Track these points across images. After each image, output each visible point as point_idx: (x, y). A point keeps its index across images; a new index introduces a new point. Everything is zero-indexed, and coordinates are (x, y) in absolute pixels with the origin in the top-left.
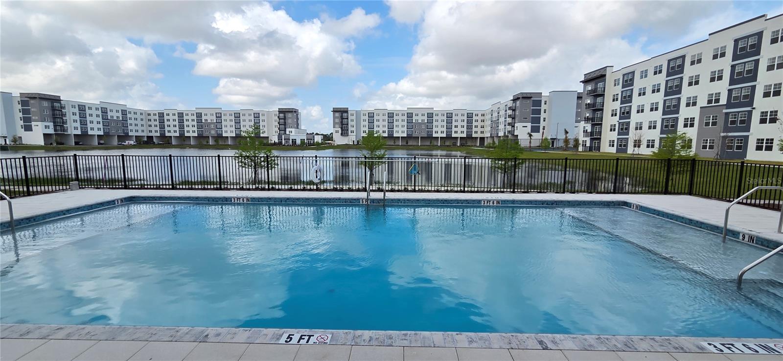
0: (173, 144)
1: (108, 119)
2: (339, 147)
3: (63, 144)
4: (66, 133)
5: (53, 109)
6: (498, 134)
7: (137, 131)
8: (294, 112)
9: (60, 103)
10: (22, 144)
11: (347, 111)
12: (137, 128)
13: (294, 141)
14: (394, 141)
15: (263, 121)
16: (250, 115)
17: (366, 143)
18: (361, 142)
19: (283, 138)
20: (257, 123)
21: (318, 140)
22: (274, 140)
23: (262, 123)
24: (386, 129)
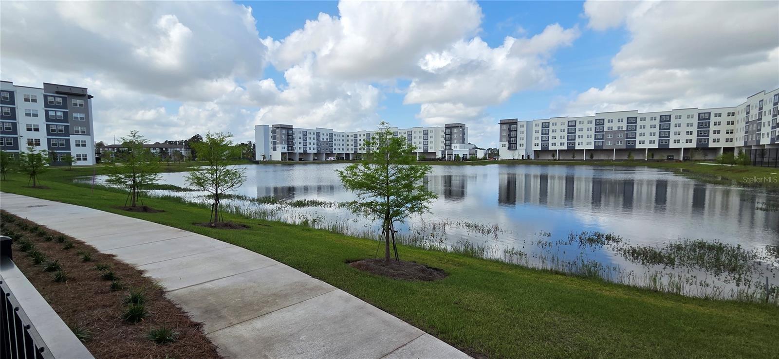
1: (320, 141)
2: (503, 162)
3: (293, 160)
4: (294, 152)
5: (288, 134)
6: (759, 141)
7: (339, 149)
8: (461, 127)
9: (292, 130)
10: (271, 160)
11: (517, 122)
12: (339, 147)
13: (457, 156)
14: (574, 155)
15: (431, 137)
16: (420, 132)
17: (538, 157)
18: (532, 157)
19: (446, 153)
20: (426, 139)
21: (480, 155)
22: (439, 155)
23: (430, 140)
24: (565, 141)
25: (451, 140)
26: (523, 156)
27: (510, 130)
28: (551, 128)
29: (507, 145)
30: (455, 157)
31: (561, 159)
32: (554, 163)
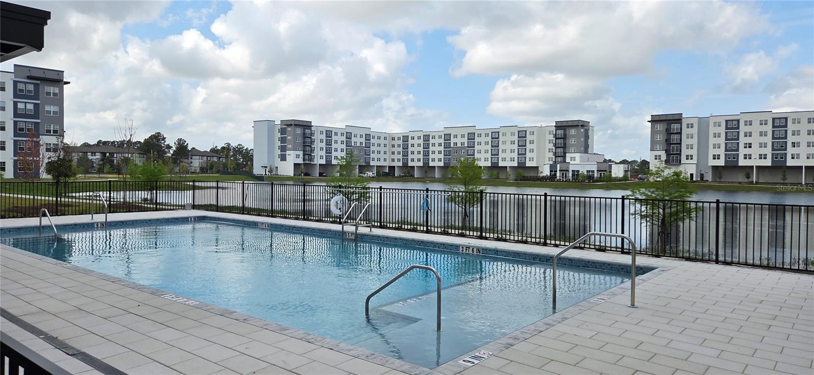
0: (415, 177)
1: (351, 146)
3: (309, 175)
4: (312, 163)
5: (305, 136)
7: (379, 160)
8: (582, 126)
9: (311, 129)
10: (277, 175)
11: (681, 120)
12: (379, 156)
13: (576, 174)
14: (784, 176)
15: (532, 142)
16: (512, 134)
17: (720, 178)
18: (709, 177)
19: (558, 169)
20: (522, 145)
21: (618, 172)
22: (546, 172)
23: (529, 146)
24: (768, 151)
25: (564, 147)
26: (692, 175)
27: (669, 132)
28: (743, 129)
29: (664, 158)
30: (573, 175)
31: (760, 181)
32: (749, 188)
